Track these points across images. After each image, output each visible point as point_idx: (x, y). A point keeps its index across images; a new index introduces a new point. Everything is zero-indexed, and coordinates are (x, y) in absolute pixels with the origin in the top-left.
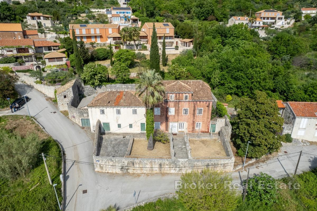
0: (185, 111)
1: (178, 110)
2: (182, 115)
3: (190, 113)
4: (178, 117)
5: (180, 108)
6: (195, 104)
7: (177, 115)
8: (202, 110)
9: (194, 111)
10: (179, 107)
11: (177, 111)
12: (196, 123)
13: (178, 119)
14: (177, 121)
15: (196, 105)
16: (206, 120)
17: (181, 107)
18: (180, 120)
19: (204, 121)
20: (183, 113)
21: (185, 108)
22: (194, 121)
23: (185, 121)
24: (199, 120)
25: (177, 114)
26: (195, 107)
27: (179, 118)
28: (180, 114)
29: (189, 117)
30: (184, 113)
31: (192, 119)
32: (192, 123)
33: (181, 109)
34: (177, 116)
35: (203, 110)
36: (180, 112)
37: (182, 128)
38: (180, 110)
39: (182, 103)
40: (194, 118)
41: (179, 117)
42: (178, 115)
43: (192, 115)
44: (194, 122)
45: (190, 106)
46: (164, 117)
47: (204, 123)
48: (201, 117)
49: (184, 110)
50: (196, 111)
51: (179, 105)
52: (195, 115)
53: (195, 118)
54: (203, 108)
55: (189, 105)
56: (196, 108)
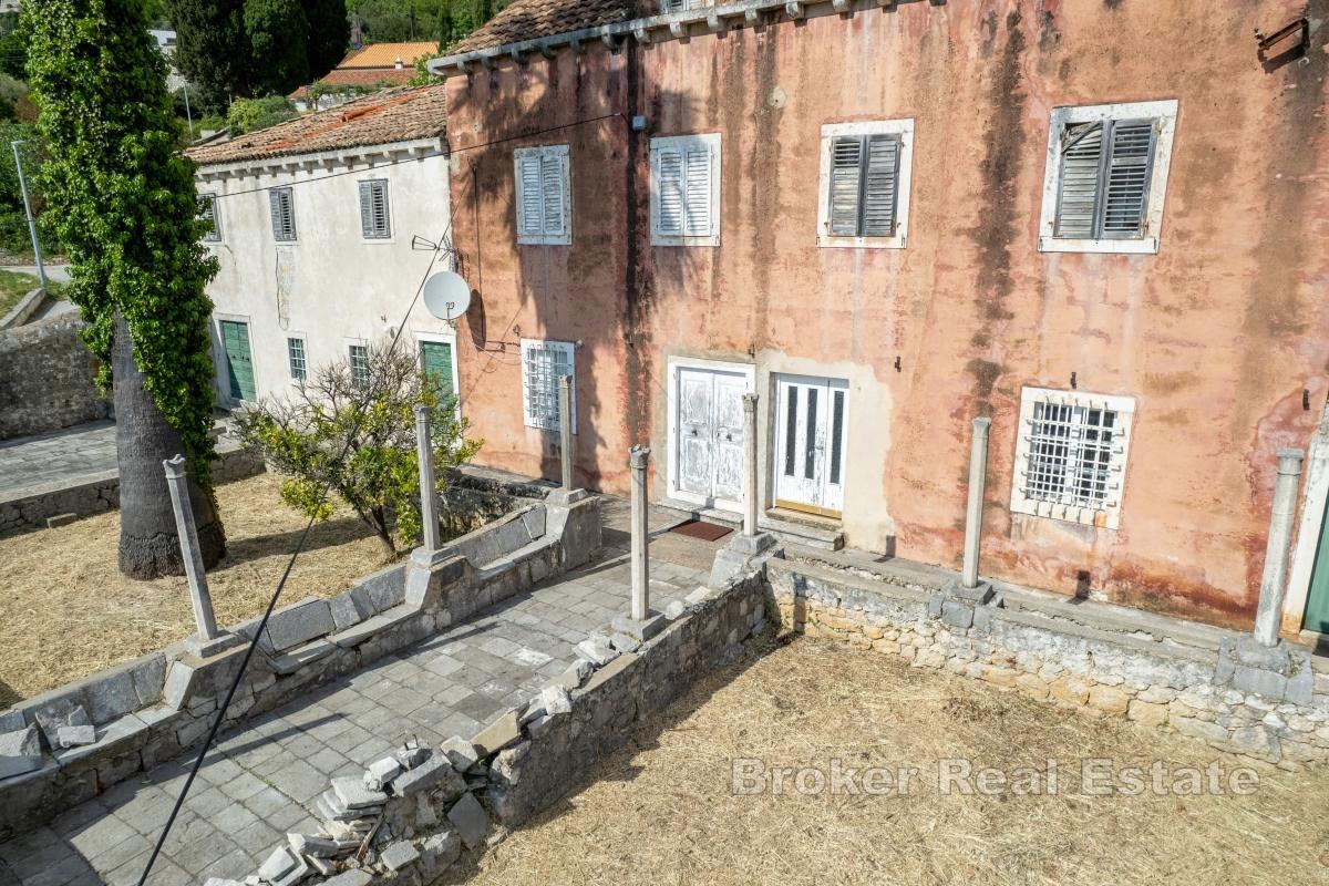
0: (850, 181)
1: (763, 166)
2: (811, 252)
3: (931, 221)
4: (763, 280)
5: (789, 133)
6: (1016, 42)
7: (745, 247)
8: (1138, 137)
9: (1001, 168)
10: (768, 118)
11: (746, 186)
12: (1029, 397)
13: (762, 307)
14: (745, 336)
15: (1029, 58)
16: (1220, 367)
17: (802, 111)
18: (781, 327)
19: (1165, 386)
20: (823, 214)
21: (860, 130)
22: (995, 354)
23: (856, 356)
24: (1090, 348)
25: (746, 231)
26: (1008, 94)
27: (776, 300)
28: (787, 238)
29: (921, 279)
30: (836, 216)
31: (959, 318)
32: (967, 385)
33: (806, 150)
34: (747, 268)
35: (1164, 145)
36: (788, 198)
37: (823, 463)
38: (785, 177)
39: (818, 50)
40: (995, 313)
41: (776, 272)
42: (763, 255)
43: (963, 254)
44: (986, 374)
45: (939, 85)
46: (605, 282)
47: (1176, 418)
48: (1131, 286)
49: (845, 153)
50: (1026, 179)
51: (768, 80)
52: (1019, 248)
53: (1020, 301)
54: (1163, 112)
55: (923, 75)
56: (1040, 114)
